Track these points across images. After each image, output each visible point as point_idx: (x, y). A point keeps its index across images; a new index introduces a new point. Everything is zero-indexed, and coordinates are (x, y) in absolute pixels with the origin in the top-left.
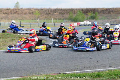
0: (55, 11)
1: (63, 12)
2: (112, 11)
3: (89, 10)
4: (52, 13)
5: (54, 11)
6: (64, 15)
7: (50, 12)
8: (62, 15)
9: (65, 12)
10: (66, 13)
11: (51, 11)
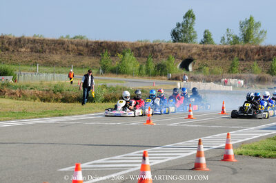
0: (18, 43)
1: (39, 47)
2: (160, 51)
3: (103, 45)
4: (11, 48)
5: (16, 43)
6: (43, 55)
7: (7, 45)
8: (37, 54)
9: (46, 46)
10: (47, 50)
11: (10, 44)
